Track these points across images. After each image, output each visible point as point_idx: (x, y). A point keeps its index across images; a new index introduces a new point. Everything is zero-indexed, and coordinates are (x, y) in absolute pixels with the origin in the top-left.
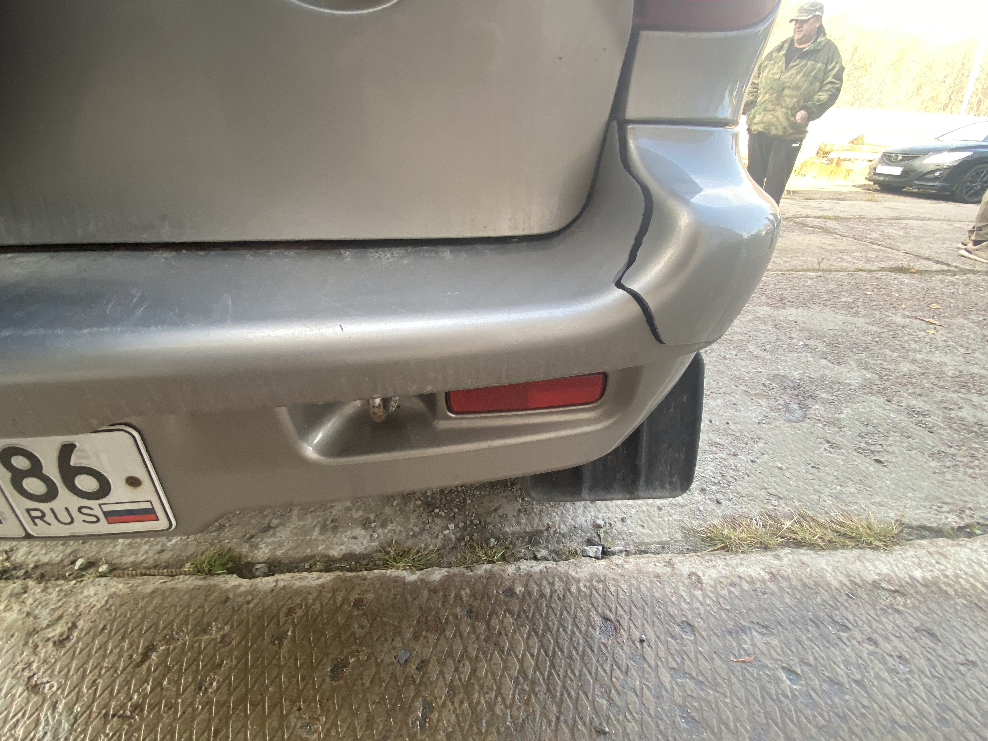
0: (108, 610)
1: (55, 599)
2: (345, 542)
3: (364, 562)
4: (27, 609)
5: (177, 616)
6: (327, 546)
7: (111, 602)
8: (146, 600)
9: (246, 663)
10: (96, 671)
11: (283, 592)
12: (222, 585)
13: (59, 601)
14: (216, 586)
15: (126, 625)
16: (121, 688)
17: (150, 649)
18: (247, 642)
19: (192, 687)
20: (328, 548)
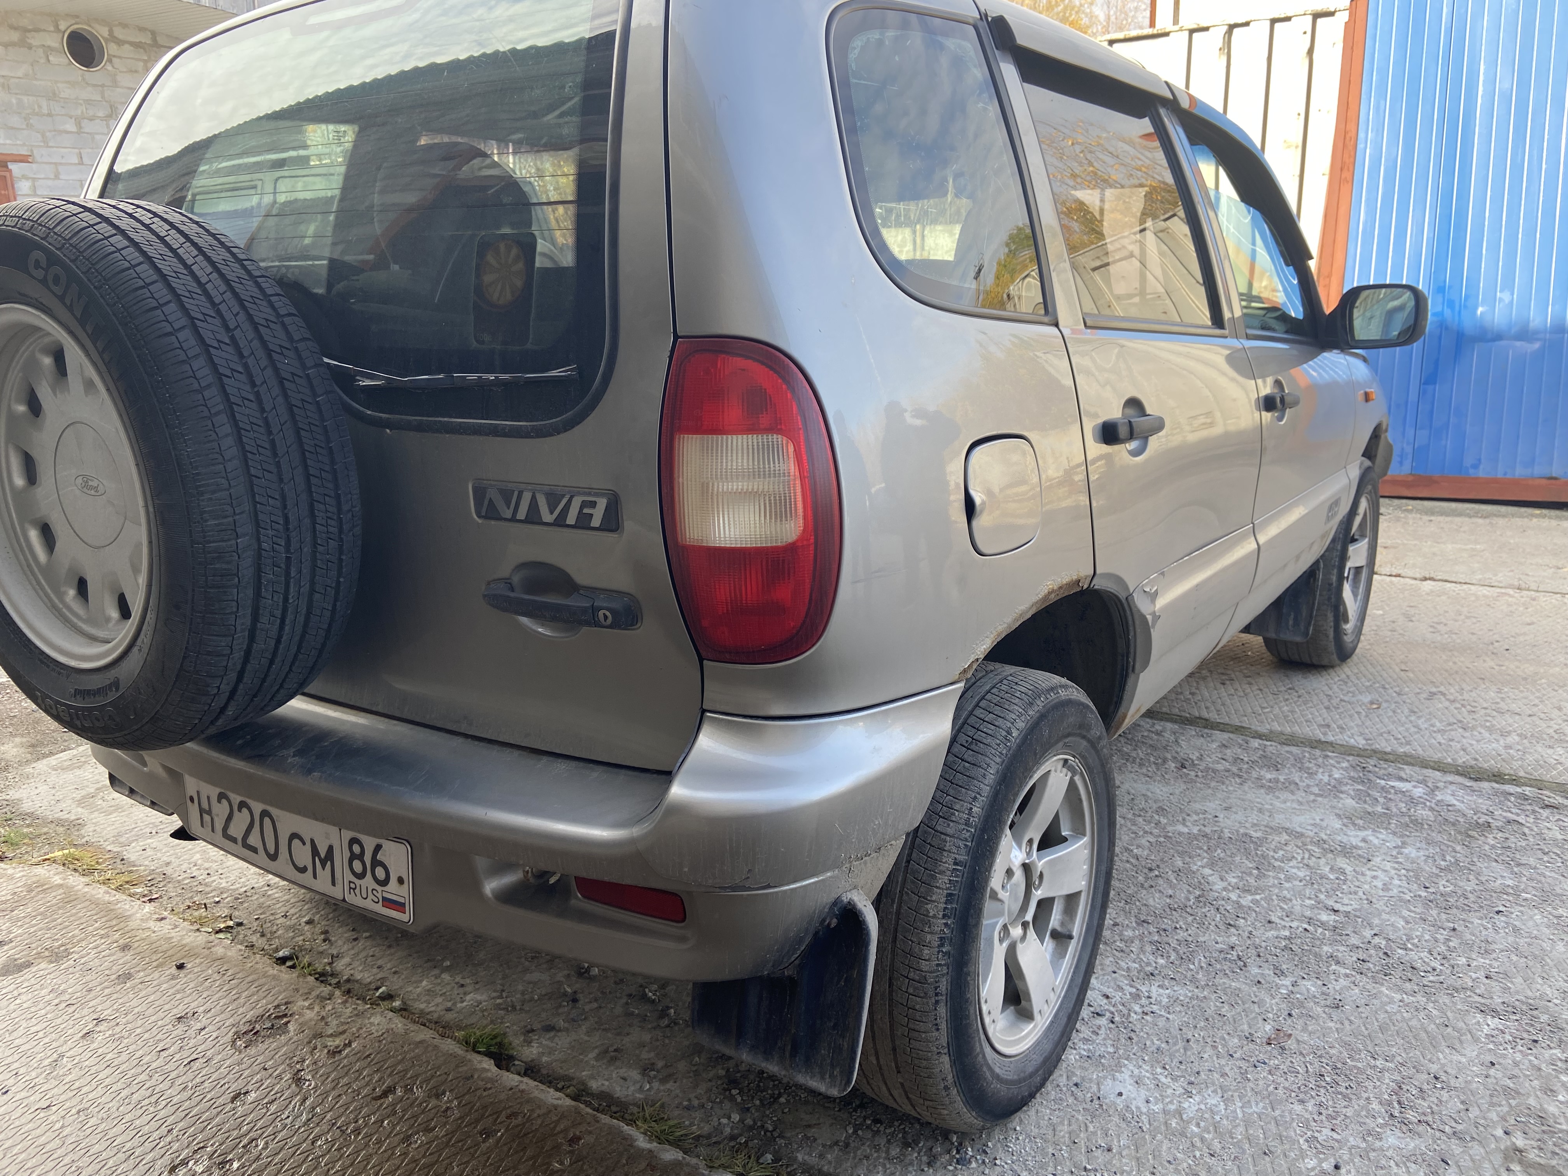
0: (380, 1041)
1: (348, 1014)
2: (612, 1079)
3: (614, 1109)
4: (323, 1014)
5: (425, 1072)
6: (592, 1074)
7: (385, 1036)
8: (412, 1046)
9: (451, 1139)
10: (346, 1088)
11: (519, 1094)
12: (475, 1062)
13: (350, 1017)
14: (470, 1061)
15: (385, 1061)
16: (355, 1109)
17: (390, 1090)
18: (463, 1122)
19: (402, 1136)
20: (592, 1077)
